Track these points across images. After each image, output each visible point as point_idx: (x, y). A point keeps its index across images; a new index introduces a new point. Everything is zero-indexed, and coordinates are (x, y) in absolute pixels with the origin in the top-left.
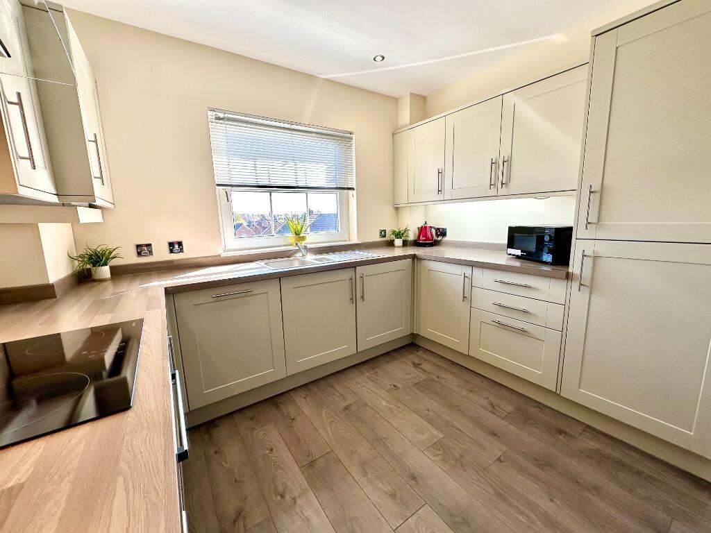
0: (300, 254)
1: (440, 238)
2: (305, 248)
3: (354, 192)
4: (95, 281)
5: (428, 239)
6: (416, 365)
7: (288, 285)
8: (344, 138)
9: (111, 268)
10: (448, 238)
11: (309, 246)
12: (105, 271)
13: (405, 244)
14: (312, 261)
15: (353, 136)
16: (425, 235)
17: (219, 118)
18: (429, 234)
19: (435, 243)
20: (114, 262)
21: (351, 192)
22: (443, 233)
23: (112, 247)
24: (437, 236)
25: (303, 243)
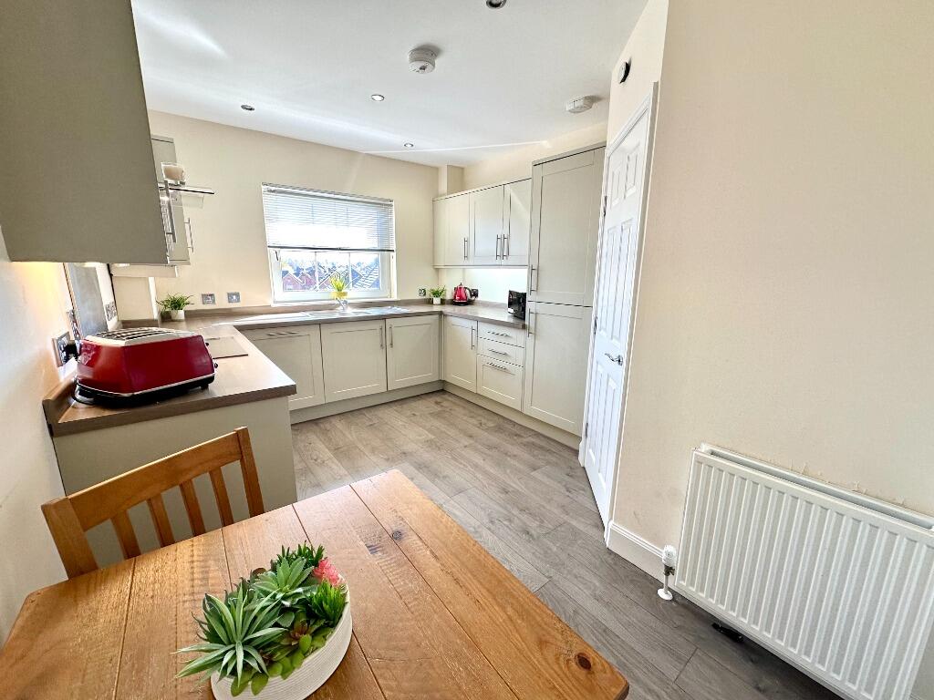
0: (341, 308)
1: (473, 298)
2: (345, 302)
3: (394, 254)
4: (173, 321)
5: (461, 298)
6: (437, 403)
7: (326, 330)
8: (384, 205)
9: (185, 312)
10: (480, 298)
11: (349, 301)
12: (181, 314)
13: (443, 302)
14: (351, 313)
15: (393, 203)
16: (460, 296)
17: (271, 191)
18: (464, 296)
19: (469, 303)
20: (187, 308)
21: (392, 253)
22: (475, 294)
23: (185, 295)
24: (471, 296)
25: (345, 298)
